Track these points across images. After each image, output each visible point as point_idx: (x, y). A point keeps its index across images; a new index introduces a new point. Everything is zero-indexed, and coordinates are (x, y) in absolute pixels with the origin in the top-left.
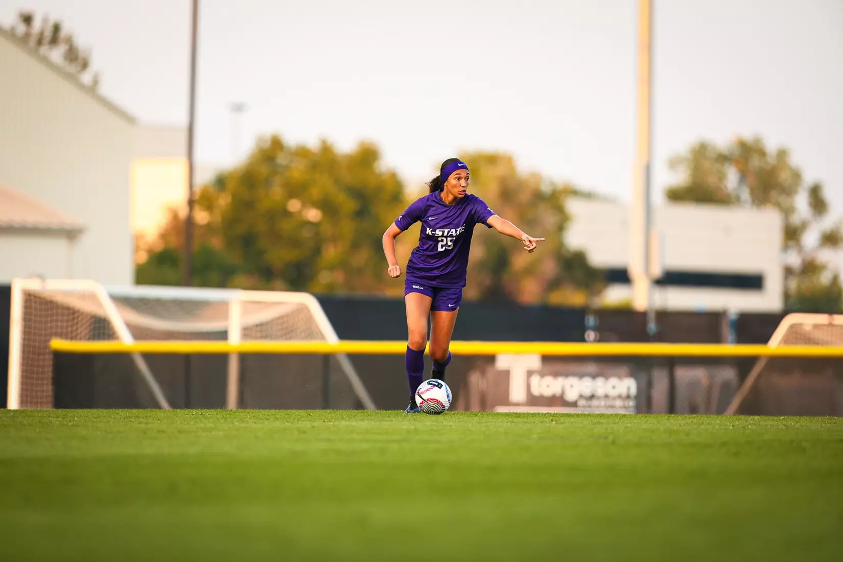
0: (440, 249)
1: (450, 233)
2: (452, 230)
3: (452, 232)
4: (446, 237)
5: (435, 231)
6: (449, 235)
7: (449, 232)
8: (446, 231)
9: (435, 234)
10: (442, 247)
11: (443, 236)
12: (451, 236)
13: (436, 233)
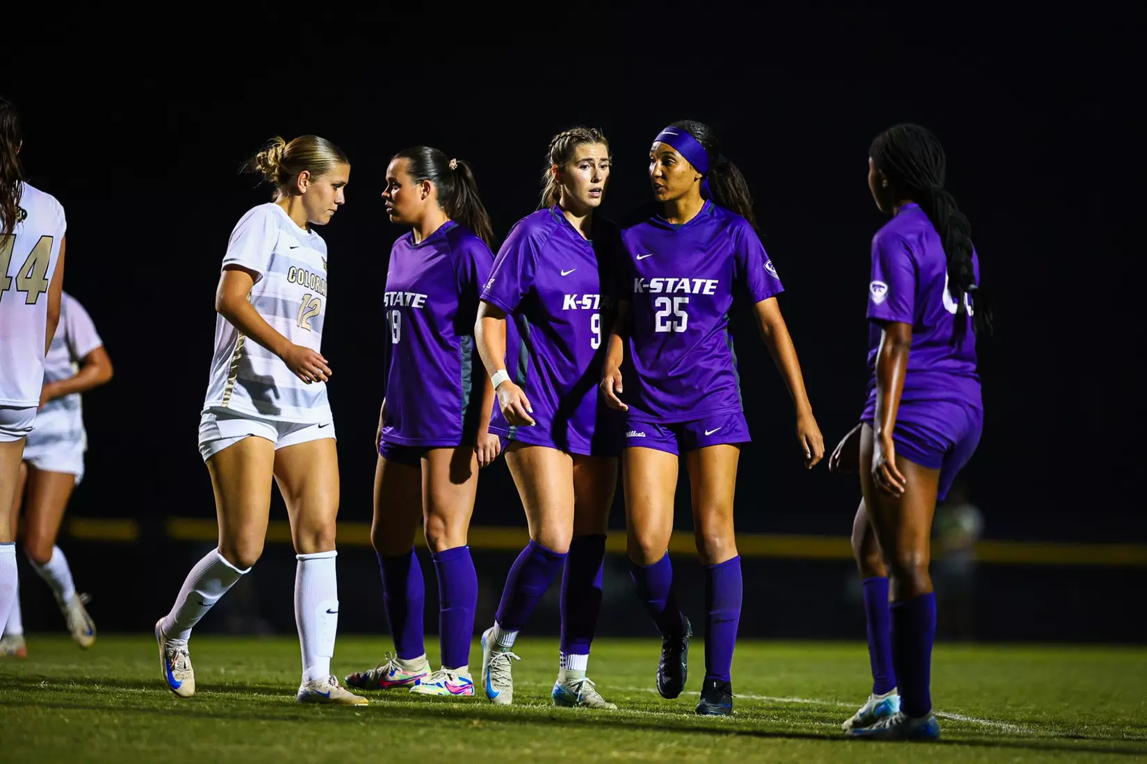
0: (659, 328)
1: (679, 287)
2: (683, 280)
3: (683, 285)
4: (671, 296)
5: (649, 283)
6: (675, 291)
7: (676, 284)
8: (671, 281)
9: (649, 288)
10: (663, 324)
11: (663, 293)
12: (681, 293)
13: (651, 287)
